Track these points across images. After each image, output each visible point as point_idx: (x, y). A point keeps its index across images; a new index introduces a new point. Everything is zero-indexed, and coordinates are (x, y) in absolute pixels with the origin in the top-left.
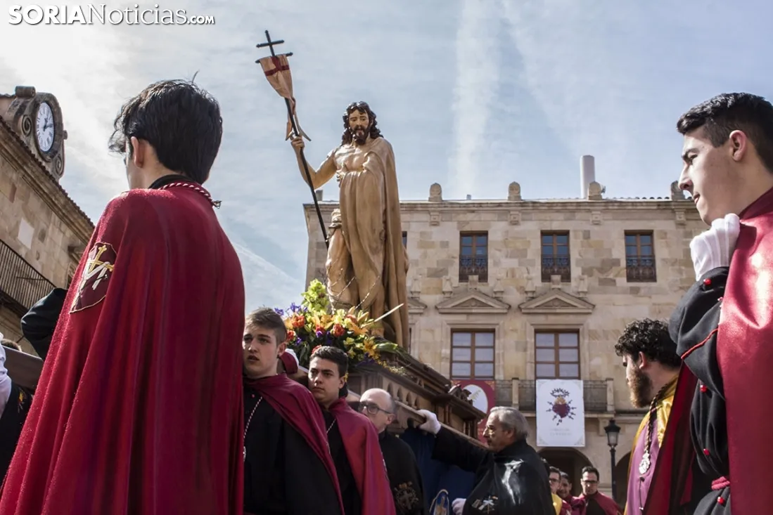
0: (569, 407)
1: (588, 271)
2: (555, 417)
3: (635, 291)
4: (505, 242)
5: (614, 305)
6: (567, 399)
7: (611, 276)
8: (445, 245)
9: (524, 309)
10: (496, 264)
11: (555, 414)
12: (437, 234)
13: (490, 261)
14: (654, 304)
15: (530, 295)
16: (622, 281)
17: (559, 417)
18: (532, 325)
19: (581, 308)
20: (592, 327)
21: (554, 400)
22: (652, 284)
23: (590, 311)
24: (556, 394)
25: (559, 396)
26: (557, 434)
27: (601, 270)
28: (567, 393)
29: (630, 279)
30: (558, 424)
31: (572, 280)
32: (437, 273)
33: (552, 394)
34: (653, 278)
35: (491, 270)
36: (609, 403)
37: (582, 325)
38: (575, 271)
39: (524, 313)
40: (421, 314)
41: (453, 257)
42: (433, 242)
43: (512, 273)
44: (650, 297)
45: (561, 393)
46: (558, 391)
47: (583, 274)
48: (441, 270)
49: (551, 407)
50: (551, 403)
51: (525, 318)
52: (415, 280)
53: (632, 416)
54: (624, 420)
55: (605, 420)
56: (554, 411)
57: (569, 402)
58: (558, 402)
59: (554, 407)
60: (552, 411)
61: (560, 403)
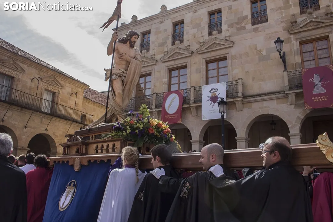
0: (218, 97)
1: (231, 26)
2: (211, 103)
3: (256, 30)
4: (191, 22)
5: (245, 39)
6: (217, 93)
7: (243, 25)
8: (166, 30)
9: (199, 51)
10: (187, 33)
11: (211, 102)
12: (162, 27)
13: (185, 33)
14: (267, 34)
15: (202, 44)
16: (249, 26)
17: (213, 103)
18: (203, 59)
19: (227, 44)
20: (233, 54)
21: (210, 95)
22: (266, 24)
23: (232, 45)
24: (212, 91)
25: (213, 92)
26: (212, 113)
27: (237, 23)
28: (217, 90)
29: (253, 24)
30: (212, 107)
31: (223, 32)
32: (162, 45)
33: (210, 92)
34: (267, 21)
35: (185, 37)
36: (239, 92)
37: (228, 53)
38: (224, 27)
39: (199, 54)
40: (155, 64)
41: (169, 35)
42: (161, 31)
43: (194, 36)
44: (265, 31)
45: (214, 91)
46: (213, 90)
47: (228, 28)
48: (164, 43)
49: (209, 99)
50: (209, 97)
51: (200, 56)
52: (153, 50)
53: (254, 98)
54: (250, 101)
55: (238, 102)
56: (210, 101)
57: (218, 95)
58: (213, 95)
59: (210, 99)
60: (209, 101)
61: (214, 96)
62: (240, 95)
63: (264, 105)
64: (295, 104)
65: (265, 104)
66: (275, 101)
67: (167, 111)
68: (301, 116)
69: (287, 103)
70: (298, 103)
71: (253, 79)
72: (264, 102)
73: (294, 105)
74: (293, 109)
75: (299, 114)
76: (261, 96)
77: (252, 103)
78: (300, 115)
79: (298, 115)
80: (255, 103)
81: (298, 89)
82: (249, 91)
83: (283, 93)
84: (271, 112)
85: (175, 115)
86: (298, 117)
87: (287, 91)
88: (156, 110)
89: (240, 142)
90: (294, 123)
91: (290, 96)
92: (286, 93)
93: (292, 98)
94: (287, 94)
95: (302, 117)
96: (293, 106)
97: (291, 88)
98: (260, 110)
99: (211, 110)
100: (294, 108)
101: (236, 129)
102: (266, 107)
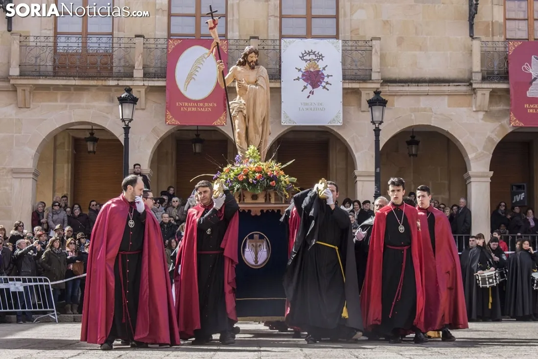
0: (323, 74)
2: (305, 87)
6: (321, 65)
11: (306, 84)
17: (310, 88)
21: (303, 65)
24: (307, 57)
25: (310, 60)
26: (307, 109)
28: (321, 57)
30: (308, 97)
33: (302, 57)
36: (374, 69)
45: (313, 57)
46: (309, 54)
49: (300, 75)
50: (300, 70)
53: (403, 86)
54: (393, 92)
55: (367, 92)
56: (303, 80)
57: (324, 69)
58: (310, 68)
59: (303, 75)
60: (301, 80)
61: (312, 70)
62: (375, 76)
63: (422, 106)
64: (486, 111)
65: (424, 102)
66: (446, 98)
67: (182, 91)
68: (495, 137)
69: (470, 105)
70: (491, 108)
71: (400, 41)
72: (422, 98)
73: (484, 113)
74: (481, 121)
75: (492, 132)
76: (420, 84)
77: (396, 98)
78: (493, 136)
79: (489, 134)
80: (402, 98)
81: (499, 83)
82: (389, 67)
83: (465, 85)
84: (435, 122)
85: (206, 104)
86: (490, 139)
87: (478, 83)
88: (146, 83)
89: (365, 183)
90: (480, 150)
91: (479, 93)
92: (474, 86)
93: (483, 97)
94: (474, 89)
95: (498, 140)
96: (481, 115)
97: (484, 79)
98: (412, 114)
99: (307, 104)
100: (482, 119)
101: (357, 151)
102: (424, 110)
